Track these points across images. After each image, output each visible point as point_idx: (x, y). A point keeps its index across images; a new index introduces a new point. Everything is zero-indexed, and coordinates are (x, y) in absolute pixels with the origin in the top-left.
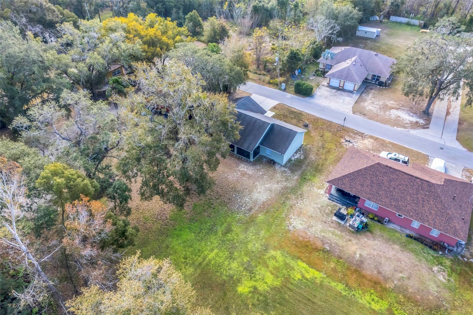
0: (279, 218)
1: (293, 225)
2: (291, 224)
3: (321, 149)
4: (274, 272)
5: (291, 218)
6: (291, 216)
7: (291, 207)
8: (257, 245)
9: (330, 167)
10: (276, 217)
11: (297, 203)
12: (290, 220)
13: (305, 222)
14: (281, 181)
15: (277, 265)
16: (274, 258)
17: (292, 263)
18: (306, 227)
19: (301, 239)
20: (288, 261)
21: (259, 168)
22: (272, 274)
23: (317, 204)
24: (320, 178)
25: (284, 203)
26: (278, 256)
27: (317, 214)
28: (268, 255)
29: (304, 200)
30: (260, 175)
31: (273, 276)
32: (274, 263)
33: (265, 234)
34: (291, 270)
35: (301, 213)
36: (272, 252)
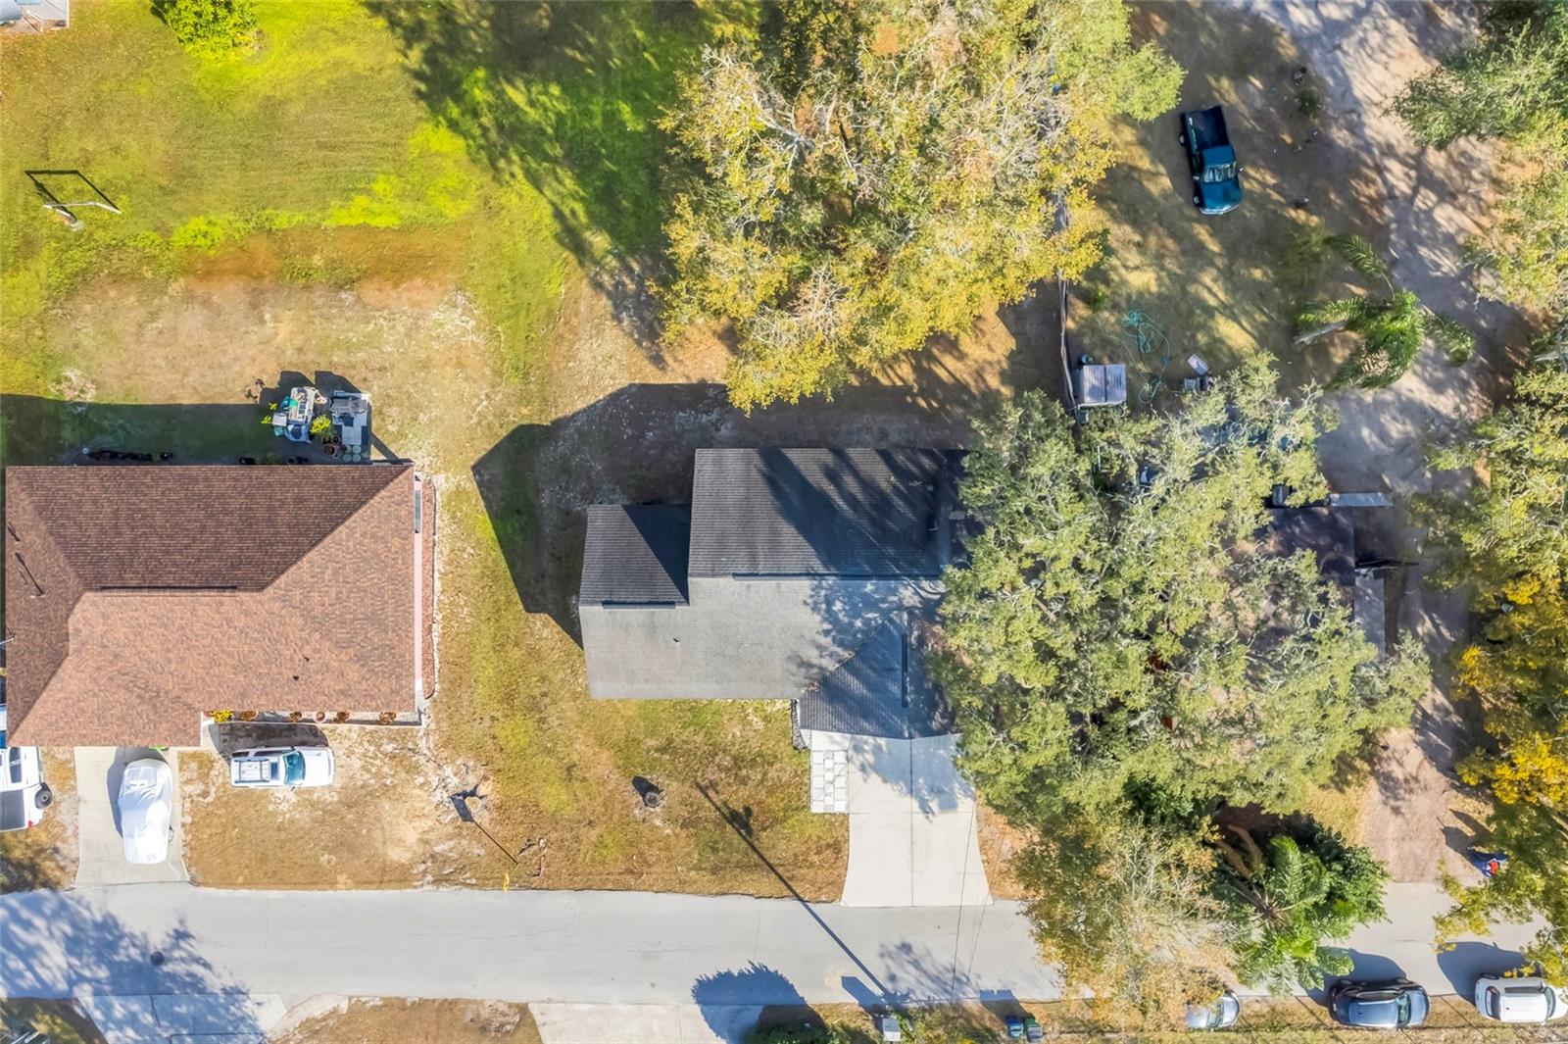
0: (509, 317)
1: (460, 310)
2: (466, 311)
3: (536, 692)
4: (437, 160)
5: (477, 329)
6: (480, 341)
7: (498, 373)
8: (515, 200)
9: (471, 615)
10: (517, 315)
11: (487, 396)
12: (473, 323)
13: (432, 338)
15: (441, 183)
16: (456, 195)
17: (408, 210)
18: (421, 322)
19: (419, 281)
20: (421, 206)
21: (670, 456)
22: (438, 154)
23: (431, 421)
24: (479, 542)
25: (526, 375)
26: (449, 204)
27: (415, 385)
28: (472, 192)
29: (475, 420)
30: (650, 429)
31: (434, 150)
32: (449, 183)
33: (515, 244)
34: (404, 190)
35: (460, 365)
36: (465, 206)
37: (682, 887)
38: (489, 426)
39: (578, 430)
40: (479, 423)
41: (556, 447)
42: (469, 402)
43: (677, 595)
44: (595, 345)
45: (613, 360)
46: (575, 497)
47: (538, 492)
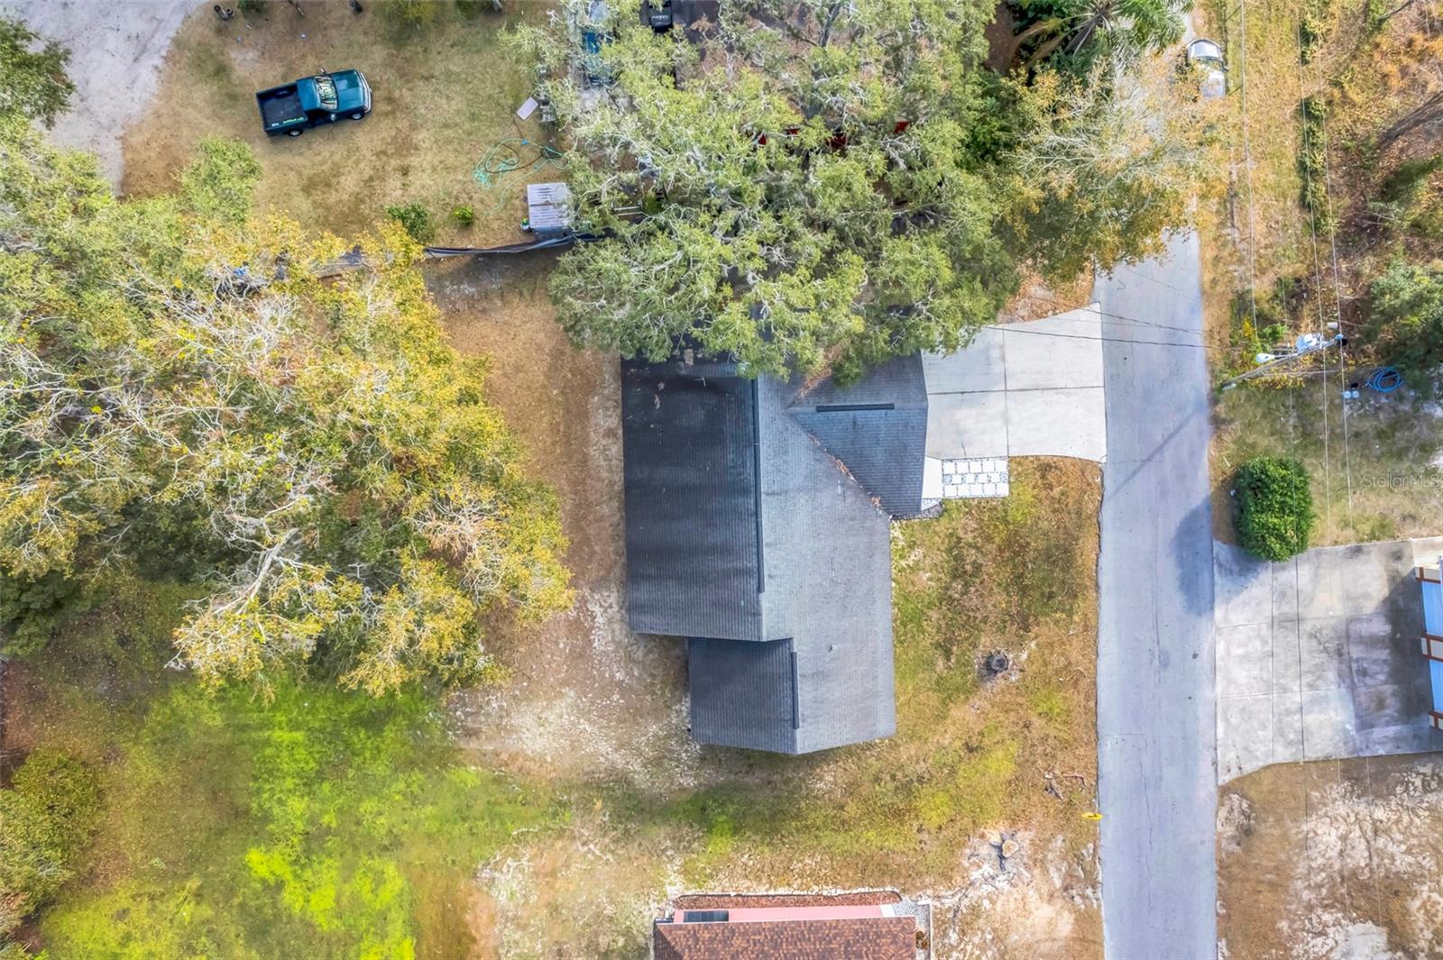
0: (503, 823)
1: (497, 875)
2: (497, 867)
3: (891, 786)
4: (344, 900)
5: (516, 856)
6: (528, 852)
7: (561, 834)
8: (382, 820)
9: (812, 856)
10: (500, 815)
11: (584, 844)
12: (509, 861)
13: (526, 903)
14: (638, 749)
15: (367, 896)
16: (379, 880)
17: (397, 928)
18: (510, 914)
19: (468, 917)
20: (393, 915)
21: (639, 655)
22: (337, 900)
23: (612, 902)
24: (736, 850)
25: (562, 804)
26: (389, 886)
27: (575, 919)
28: (376, 863)
29: (609, 856)
30: (612, 677)
31: (334, 905)
32: (367, 888)
33: (427, 818)
34: (375, 934)
35: (553, 874)
36: (391, 870)
37: (1090, 629)
38: (616, 841)
39: (616, 750)
40: (612, 852)
41: (635, 772)
42: (592, 862)
43: (781, 650)
44: (528, 734)
45: (543, 716)
46: (686, 751)
47: (683, 789)
